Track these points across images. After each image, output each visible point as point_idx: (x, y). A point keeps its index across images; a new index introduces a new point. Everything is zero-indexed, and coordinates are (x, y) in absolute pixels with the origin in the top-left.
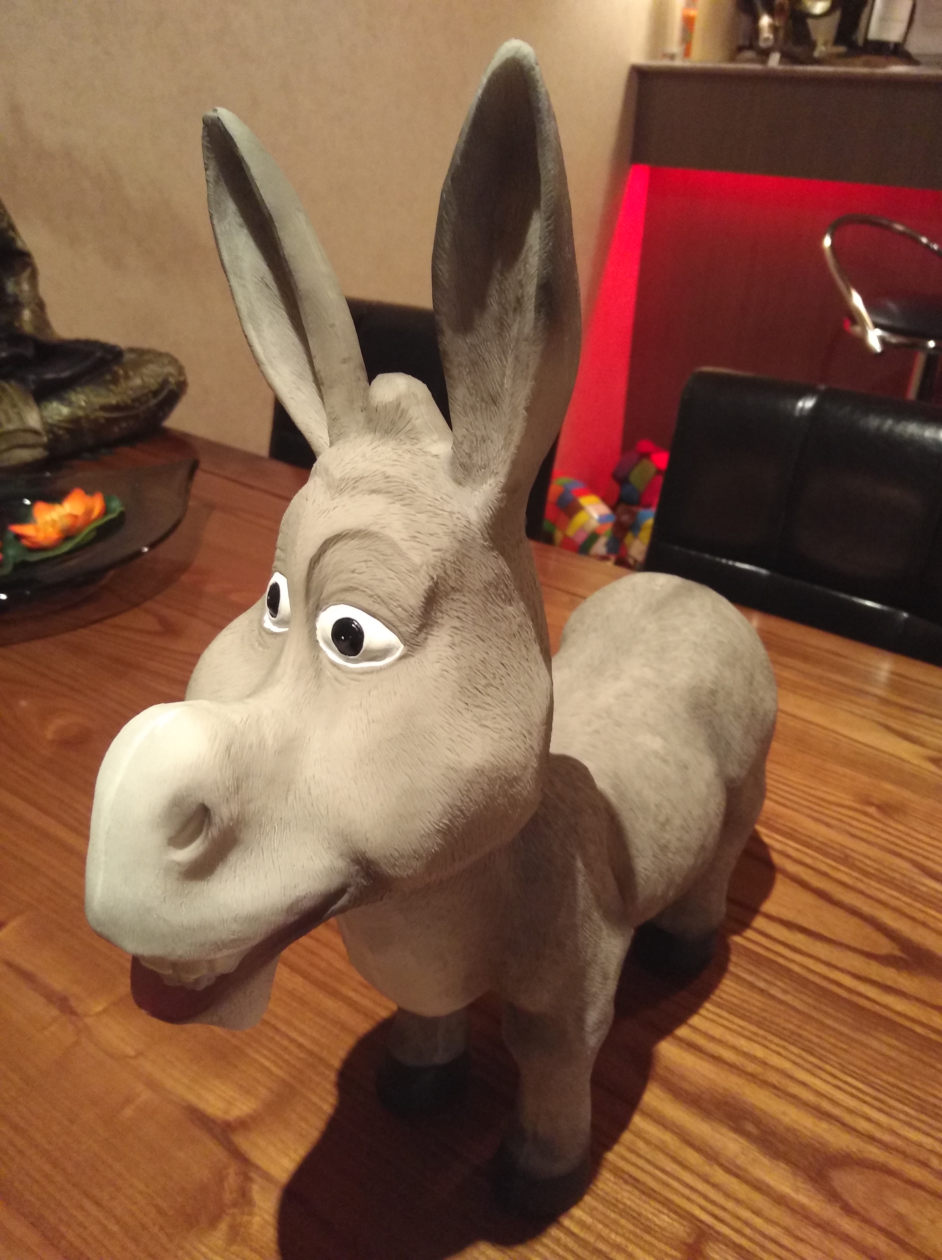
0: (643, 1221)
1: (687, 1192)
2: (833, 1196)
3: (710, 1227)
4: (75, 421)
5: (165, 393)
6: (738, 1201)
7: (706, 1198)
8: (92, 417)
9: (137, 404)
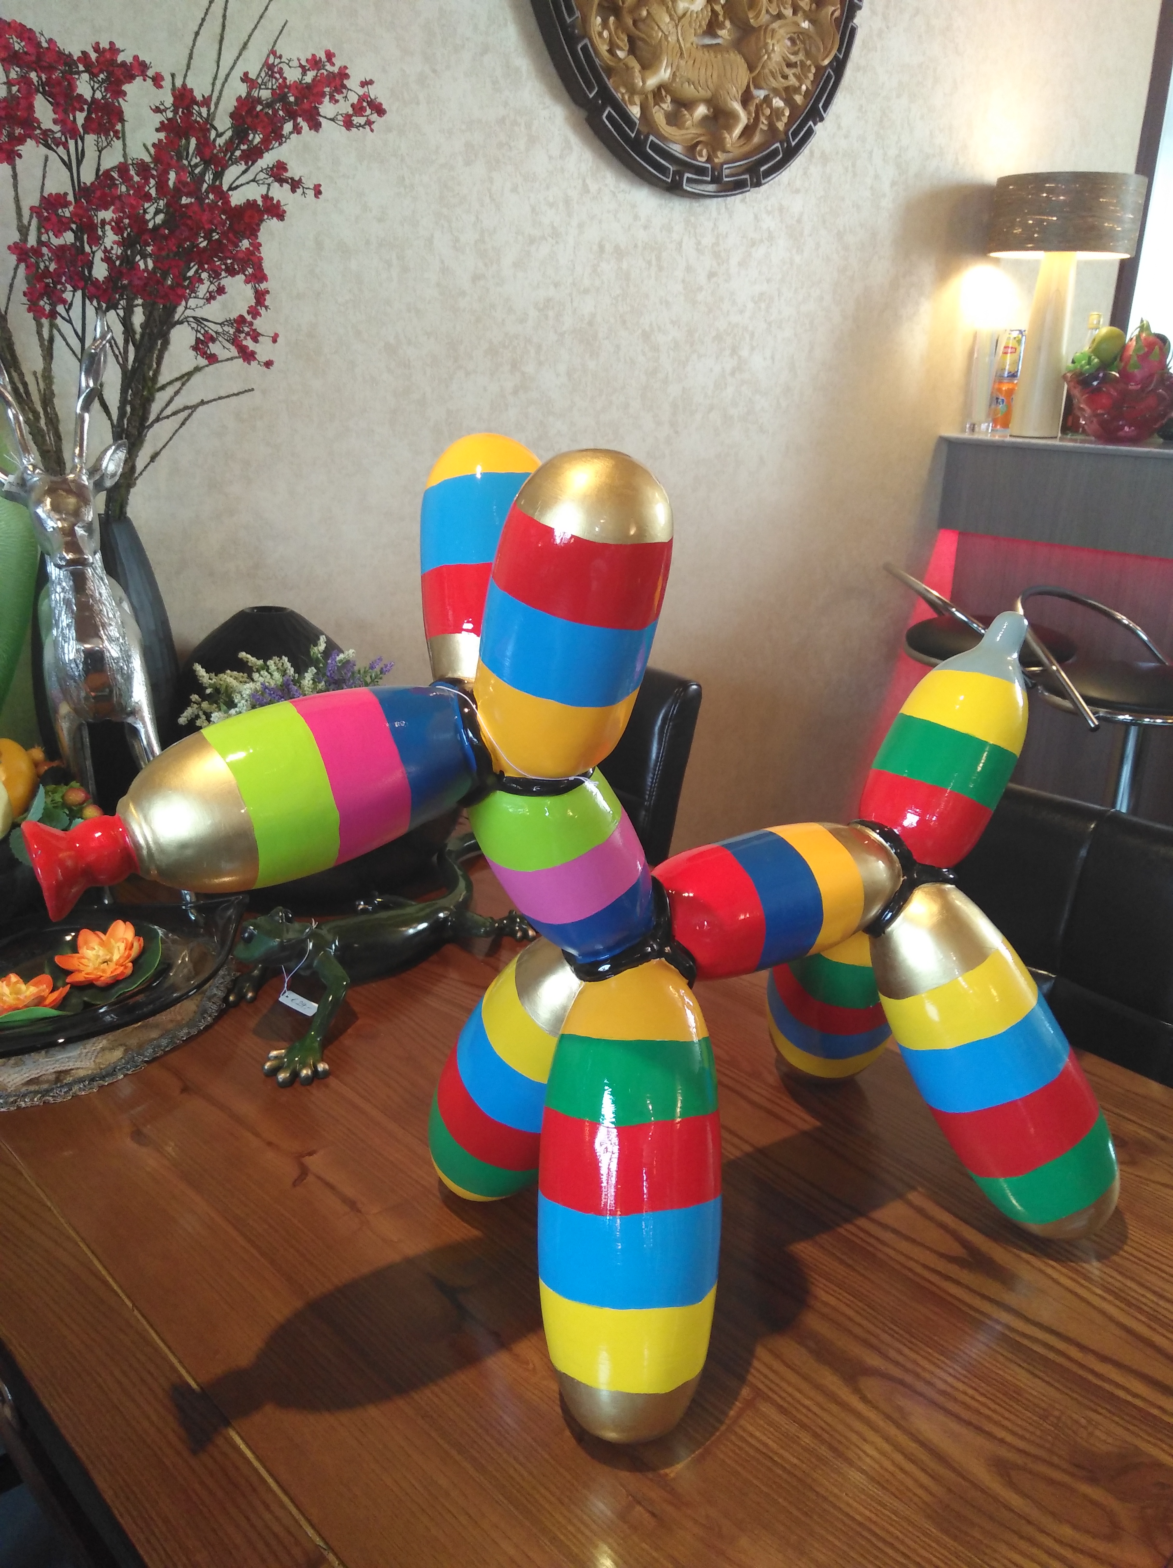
2: (857, 1391)
7: (766, 1377)
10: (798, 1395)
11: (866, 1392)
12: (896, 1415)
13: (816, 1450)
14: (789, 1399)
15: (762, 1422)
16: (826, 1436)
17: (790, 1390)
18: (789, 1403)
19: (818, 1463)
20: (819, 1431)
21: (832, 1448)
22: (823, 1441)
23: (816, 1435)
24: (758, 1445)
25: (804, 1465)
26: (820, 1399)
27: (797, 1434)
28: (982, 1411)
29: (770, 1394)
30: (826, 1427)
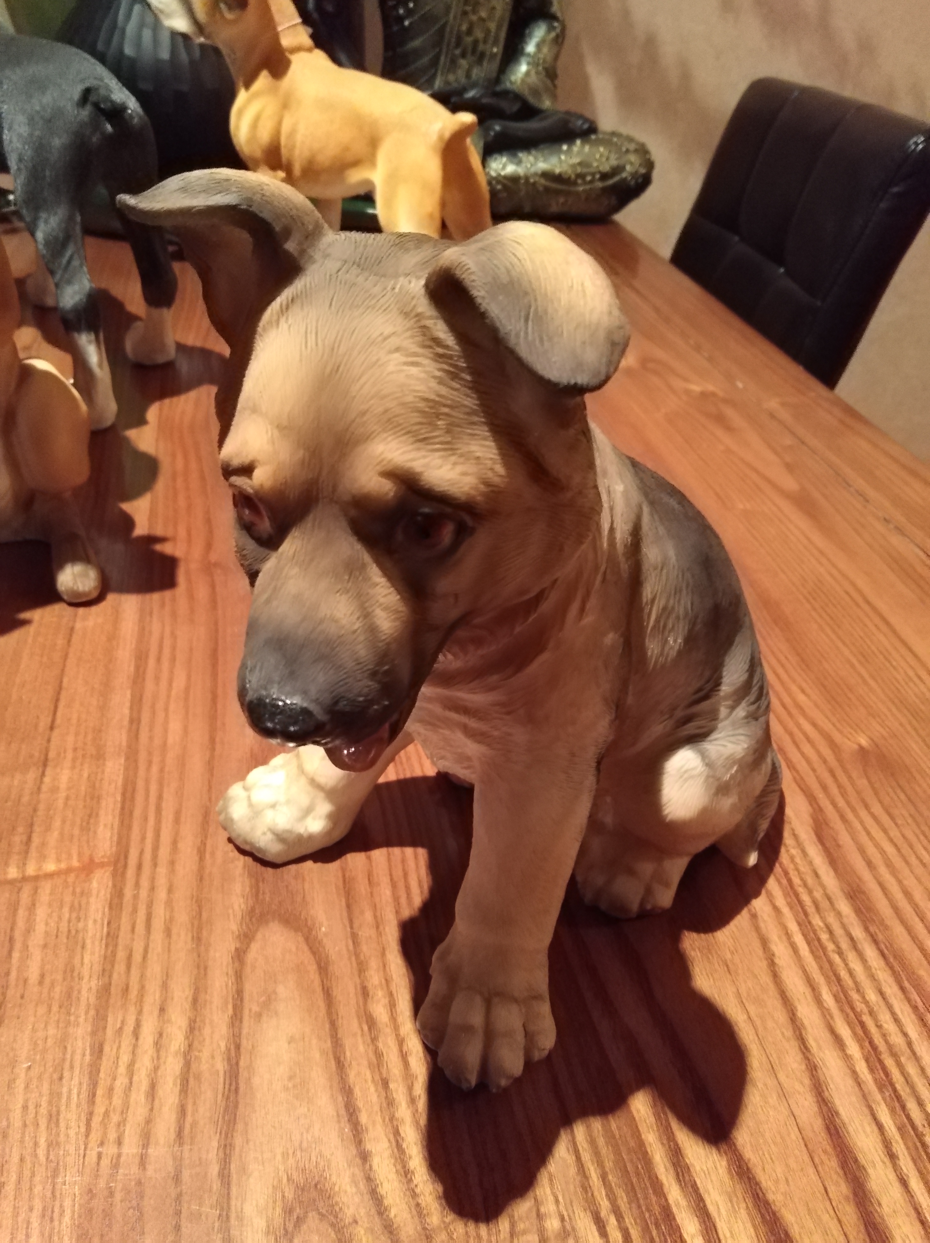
0: (92, 821)
1: (150, 835)
2: (245, 937)
3: (125, 866)
4: (514, 179)
5: (616, 179)
6: (172, 871)
7: (156, 848)
8: (532, 180)
9: (579, 181)
10: (162, 894)
11: (255, 947)
12: (251, 1006)
13: (80, 978)
14: (144, 893)
15: (68, 899)
16: (120, 967)
17: (162, 881)
18: (136, 897)
19: (57, 996)
20: (121, 955)
21: (105, 991)
22: (107, 971)
23: (109, 959)
24: (21, 924)
25: (36, 989)
26: (182, 917)
27: (88, 942)
28: (392, 1086)
29: (131, 872)
30: (137, 957)
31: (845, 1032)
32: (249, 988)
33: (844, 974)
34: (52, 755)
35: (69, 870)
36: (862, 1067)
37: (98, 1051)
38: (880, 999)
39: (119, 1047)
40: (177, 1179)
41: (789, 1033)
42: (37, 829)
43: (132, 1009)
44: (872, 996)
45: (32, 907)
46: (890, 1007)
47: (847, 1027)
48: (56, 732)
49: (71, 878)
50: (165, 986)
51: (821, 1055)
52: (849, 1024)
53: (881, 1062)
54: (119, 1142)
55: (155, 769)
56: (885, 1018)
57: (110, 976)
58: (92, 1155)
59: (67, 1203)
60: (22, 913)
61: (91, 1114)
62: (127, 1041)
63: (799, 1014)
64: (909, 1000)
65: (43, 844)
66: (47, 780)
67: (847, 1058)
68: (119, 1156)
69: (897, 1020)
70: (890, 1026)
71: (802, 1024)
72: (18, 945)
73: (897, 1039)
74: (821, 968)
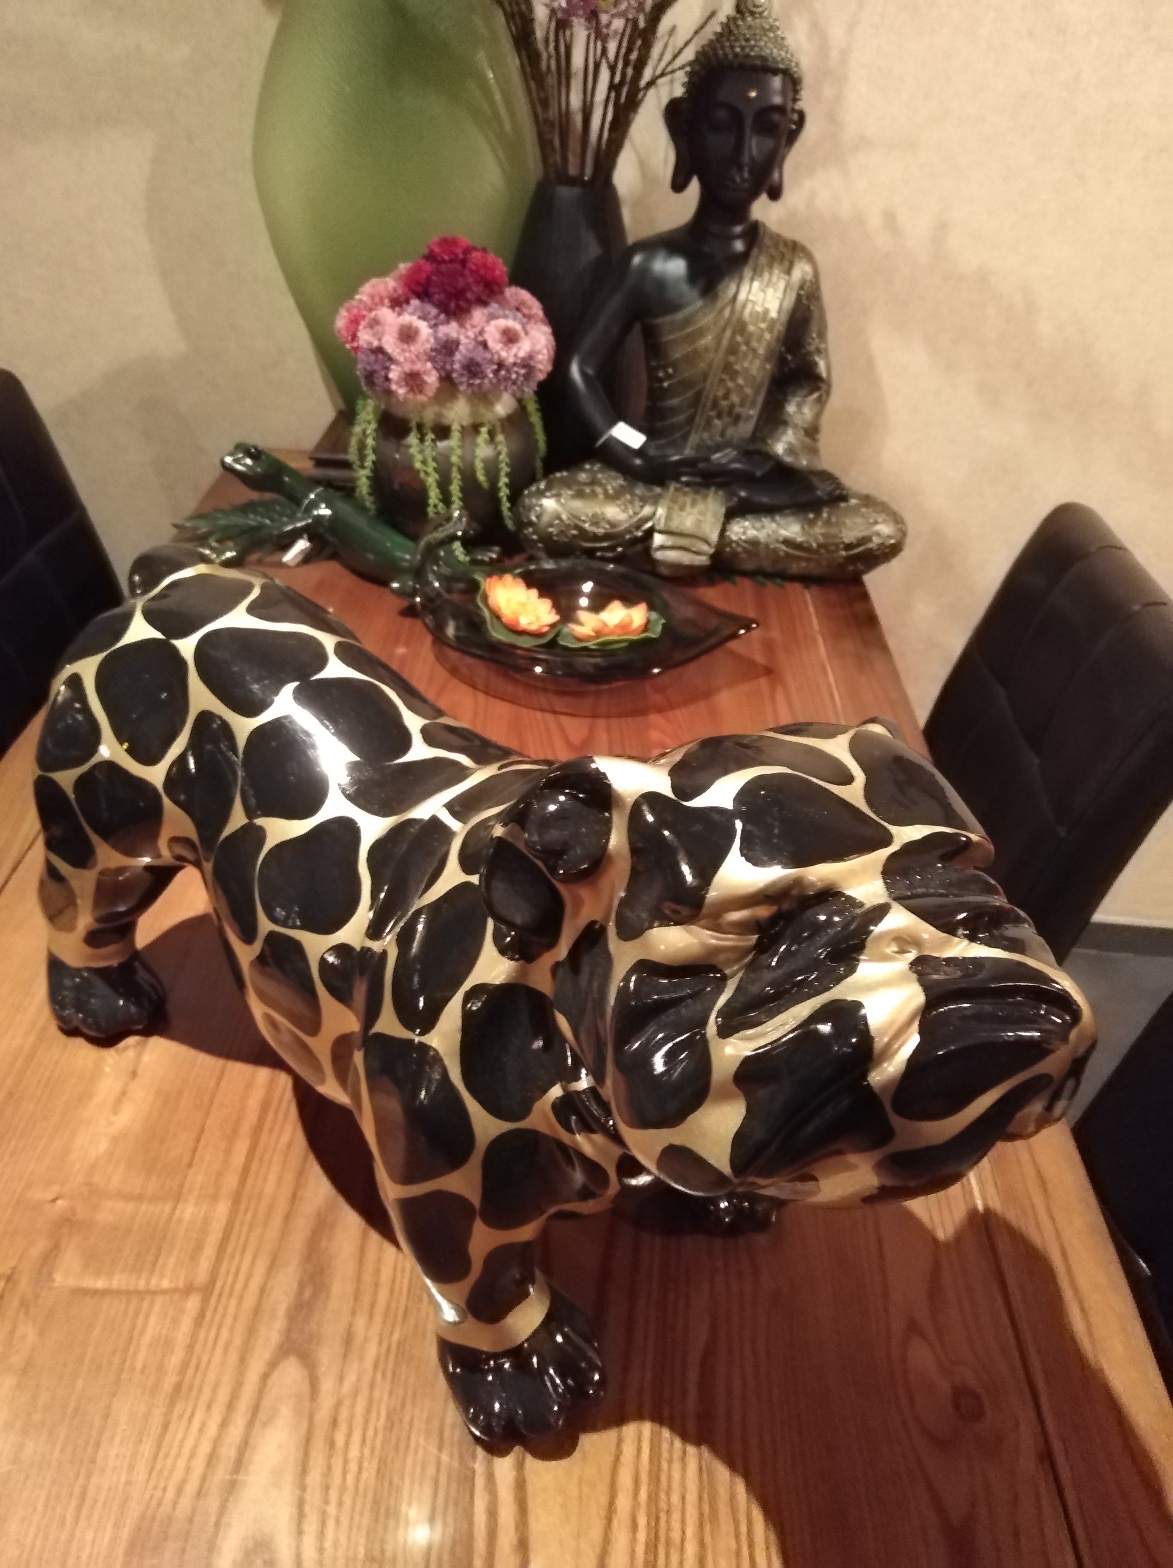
0: (199, 1252)
1: (233, 1270)
2: (273, 1365)
3: (211, 1294)
6: (240, 1304)
7: (234, 1283)
10: (228, 1321)
11: (276, 1374)
12: (262, 1416)
13: (166, 1374)
14: (218, 1318)
15: (171, 1313)
16: (191, 1371)
17: (231, 1310)
18: (212, 1320)
19: (150, 1384)
20: (194, 1362)
21: (178, 1387)
22: (182, 1372)
23: (186, 1364)
24: (139, 1326)
25: (139, 1376)
26: (238, 1341)
27: (176, 1348)
28: (331, 1489)
29: (214, 1299)
30: (203, 1365)
31: (642, 1521)
32: (266, 1404)
33: (664, 1479)
34: (185, 1191)
35: (175, 1290)
36: (640, 1549)
37: (166, 1427)
38: (680, 1503)
39: (178, 1428)
40: (191, 1521)
41: (603, 1513)
42: (163, 1252)
43: (191, 1404)
44: (675, 1499)
45: (147, 1316)
46: (683, 1510)
47: (646, 1518)
48: (192, 1171)
49: (176, 1296)
50: (214, 1391)
51: (617, 1534)
52: (648, 1516)
53: (656, 1547)
54: (165, 1489)
55: (249, 1215)
56: (676, 1517)
57: (184, 1377)
58: (147, 1496)
59: (128, 1521)
60: (141, 1319)
61: (152, 1468)
62: (184, 1423)
63: (617, 1502)
64: (700, 1507)
65: (164, 1265)
66: (177, 1211)
67: (634, 1540)
68: (163, 1498)
69: (683, 1522)
70: (676, 1525)
71: (616, 1509)
72: (134, 1342)
73: (676, 1535)
74: (650, 1471)
